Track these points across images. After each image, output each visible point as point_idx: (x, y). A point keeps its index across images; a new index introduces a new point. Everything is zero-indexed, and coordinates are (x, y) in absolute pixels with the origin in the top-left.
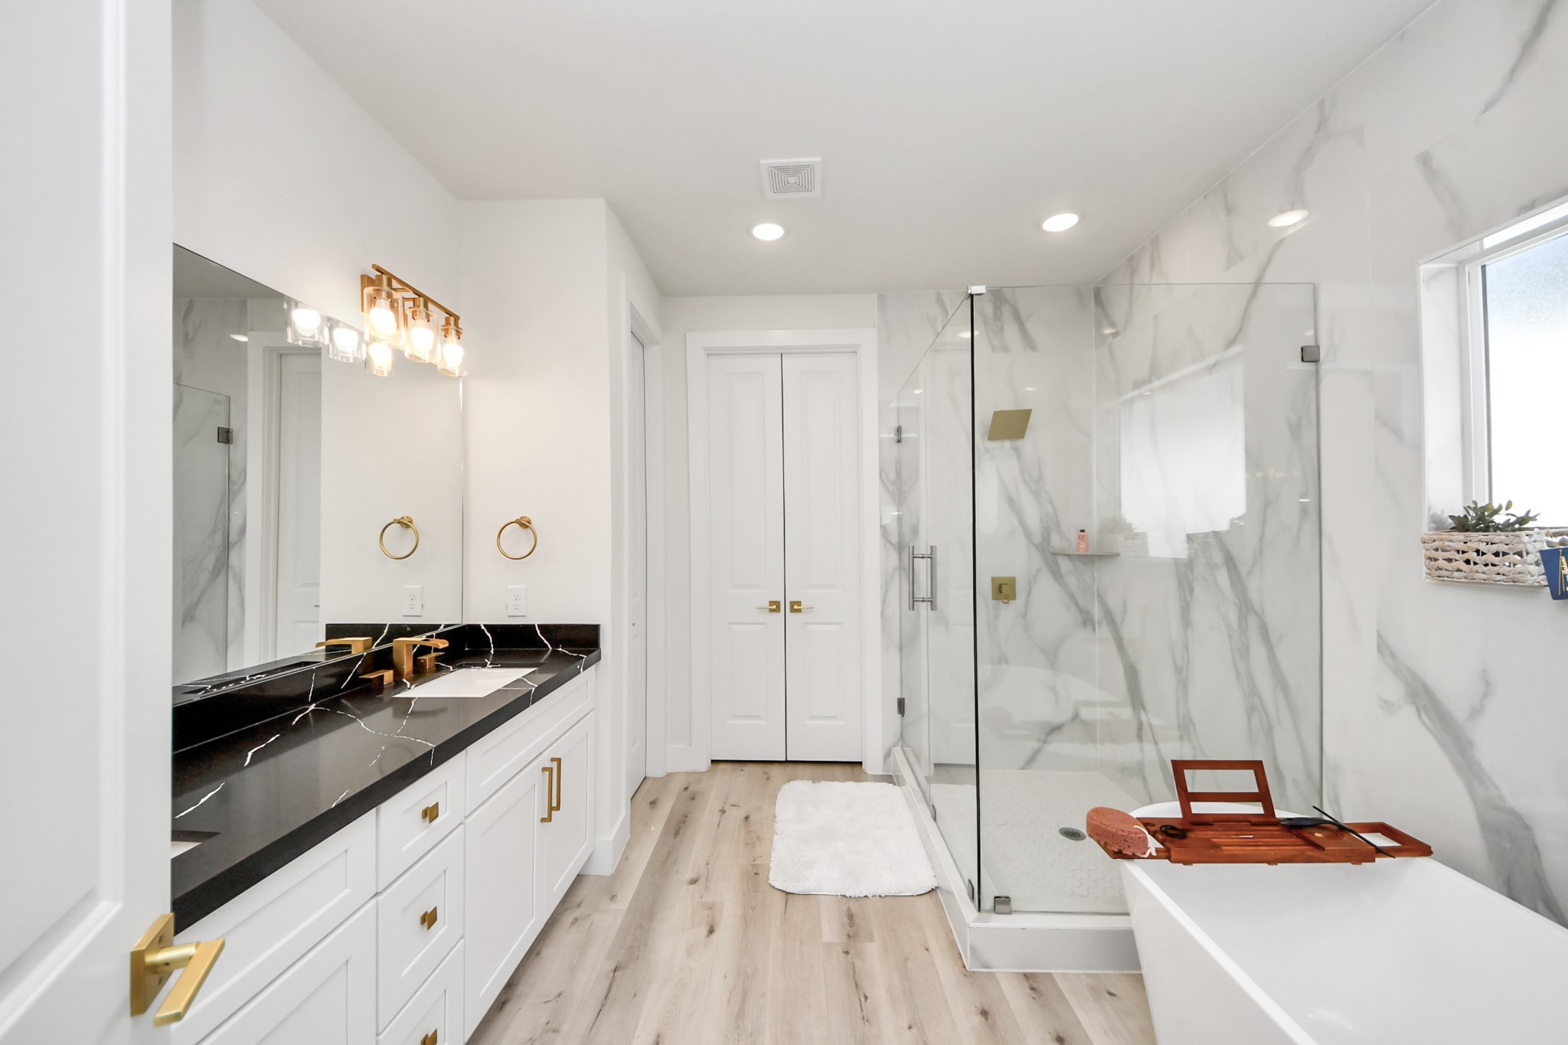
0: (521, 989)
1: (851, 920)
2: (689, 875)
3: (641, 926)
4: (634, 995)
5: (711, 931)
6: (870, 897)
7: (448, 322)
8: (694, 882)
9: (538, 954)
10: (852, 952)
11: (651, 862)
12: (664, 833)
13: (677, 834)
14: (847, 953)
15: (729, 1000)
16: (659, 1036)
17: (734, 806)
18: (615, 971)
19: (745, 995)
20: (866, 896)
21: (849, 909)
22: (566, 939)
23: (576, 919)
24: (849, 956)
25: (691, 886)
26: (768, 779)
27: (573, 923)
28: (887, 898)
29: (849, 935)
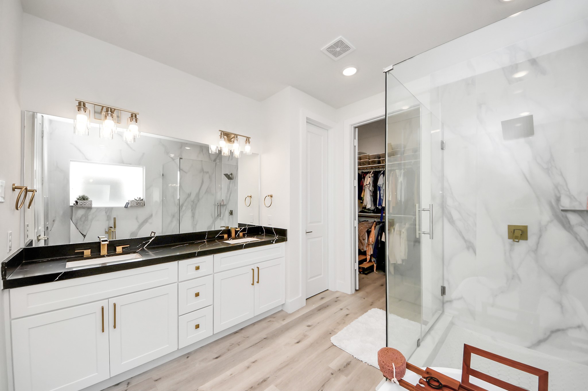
0: (243, 331)
1: (347, 365)
2: (309, 324)
3: (282, 331)
4: (262, 347)
5: (298, 342)
6: (364, 362)
7: (247, 140)
8: (309, 326)
9: (254, 325)
10: (334, 375)
11: (303, 315)
12: (316, 308)
13: (319, 310)
14: (332, 374)
15: (282, 364)
16: (256, 361)
17: (347, 309)
18: (265, 339)
19: (287, 365)
20: (362, 361)
21: (351, 362)
22: (264, 324)
23: (270, 321)
24: (332, 376)
25: (307, 327)
26: (371, 305)
27: (269, 321)
28: (371, 367)
29: (340, 369)
